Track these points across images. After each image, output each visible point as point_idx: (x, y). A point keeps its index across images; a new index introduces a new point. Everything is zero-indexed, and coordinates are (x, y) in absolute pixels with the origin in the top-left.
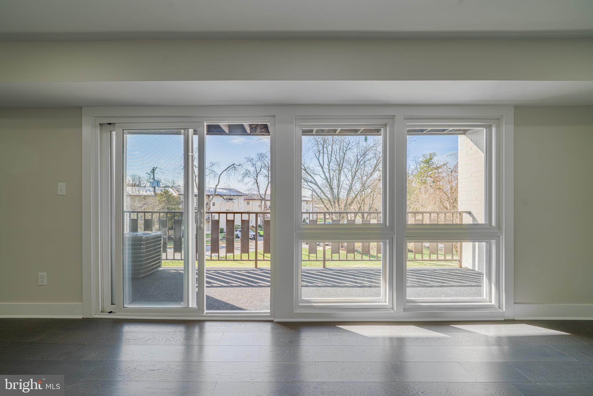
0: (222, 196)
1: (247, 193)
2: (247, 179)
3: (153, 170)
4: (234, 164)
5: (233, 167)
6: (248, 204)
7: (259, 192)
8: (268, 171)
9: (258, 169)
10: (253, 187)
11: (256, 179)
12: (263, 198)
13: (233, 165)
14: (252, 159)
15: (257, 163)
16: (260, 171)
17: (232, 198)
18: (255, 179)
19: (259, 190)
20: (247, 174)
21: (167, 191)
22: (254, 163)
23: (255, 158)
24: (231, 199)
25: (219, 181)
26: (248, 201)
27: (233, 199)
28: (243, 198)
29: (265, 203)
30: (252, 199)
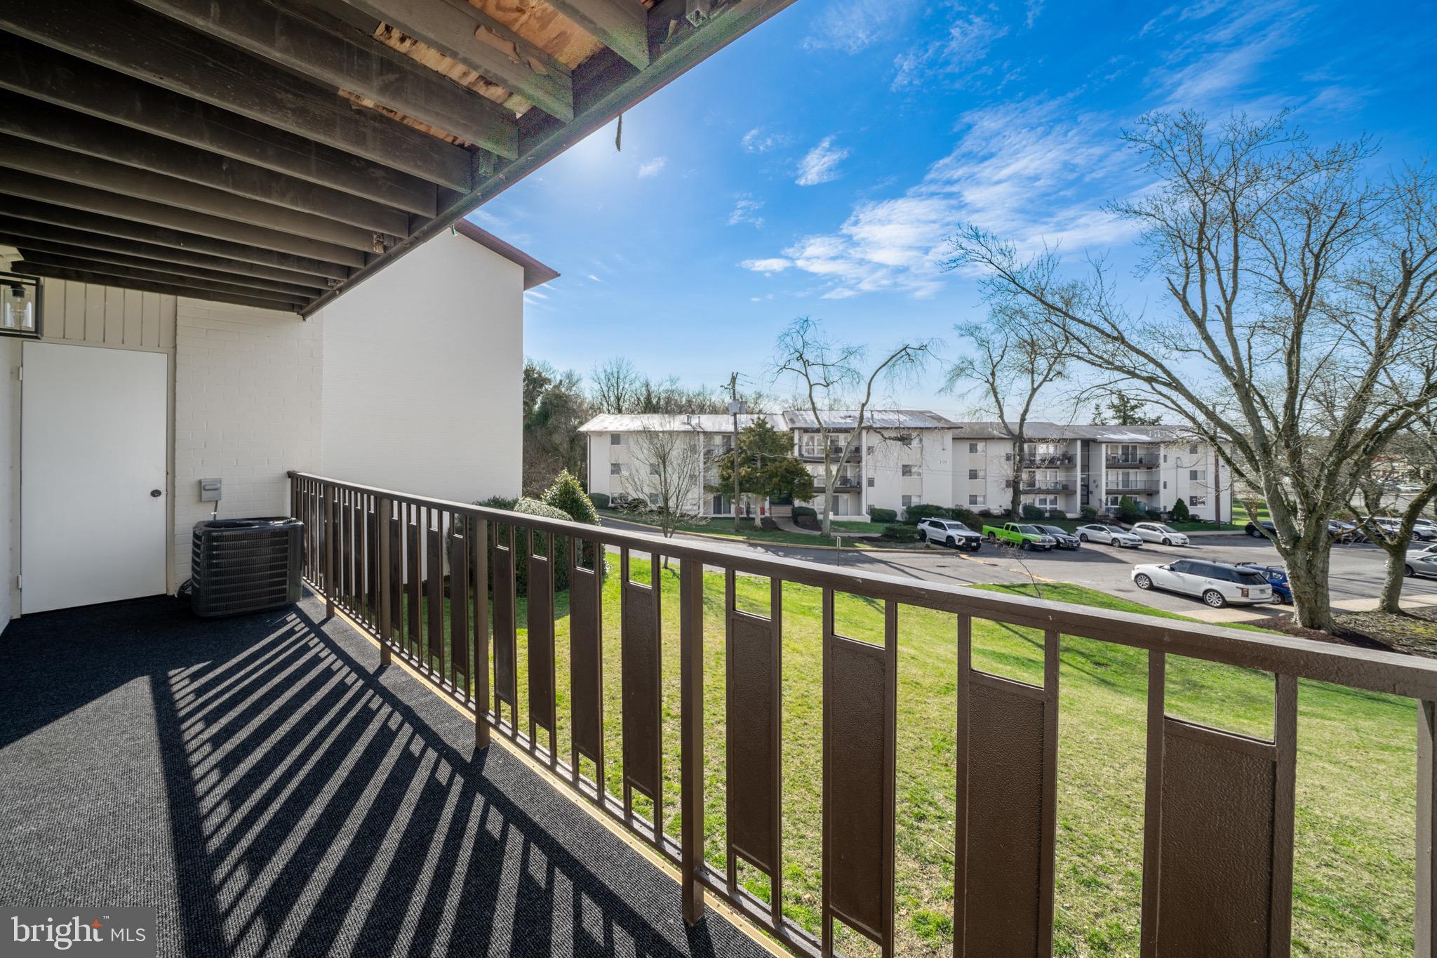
1: (966, 420)
2: (962, 384)
3: (734, 379)
5: (904, 354)
6: (973, 449)
7: (1001, 416)
8: (1031, 355)
9: (996, 355)
11: (991, 380)
12: (1013, 435)
14: (978, 328)
15: (992, 337)
16: (1003, 356)
18: (988, 381)
20: (962, 370)
21: (763, 421)
22: (984, 337)
25: (869, 394)
26: (974, 442)
28: (949, 436)
29: (1021, 449)
30: (989, 439)
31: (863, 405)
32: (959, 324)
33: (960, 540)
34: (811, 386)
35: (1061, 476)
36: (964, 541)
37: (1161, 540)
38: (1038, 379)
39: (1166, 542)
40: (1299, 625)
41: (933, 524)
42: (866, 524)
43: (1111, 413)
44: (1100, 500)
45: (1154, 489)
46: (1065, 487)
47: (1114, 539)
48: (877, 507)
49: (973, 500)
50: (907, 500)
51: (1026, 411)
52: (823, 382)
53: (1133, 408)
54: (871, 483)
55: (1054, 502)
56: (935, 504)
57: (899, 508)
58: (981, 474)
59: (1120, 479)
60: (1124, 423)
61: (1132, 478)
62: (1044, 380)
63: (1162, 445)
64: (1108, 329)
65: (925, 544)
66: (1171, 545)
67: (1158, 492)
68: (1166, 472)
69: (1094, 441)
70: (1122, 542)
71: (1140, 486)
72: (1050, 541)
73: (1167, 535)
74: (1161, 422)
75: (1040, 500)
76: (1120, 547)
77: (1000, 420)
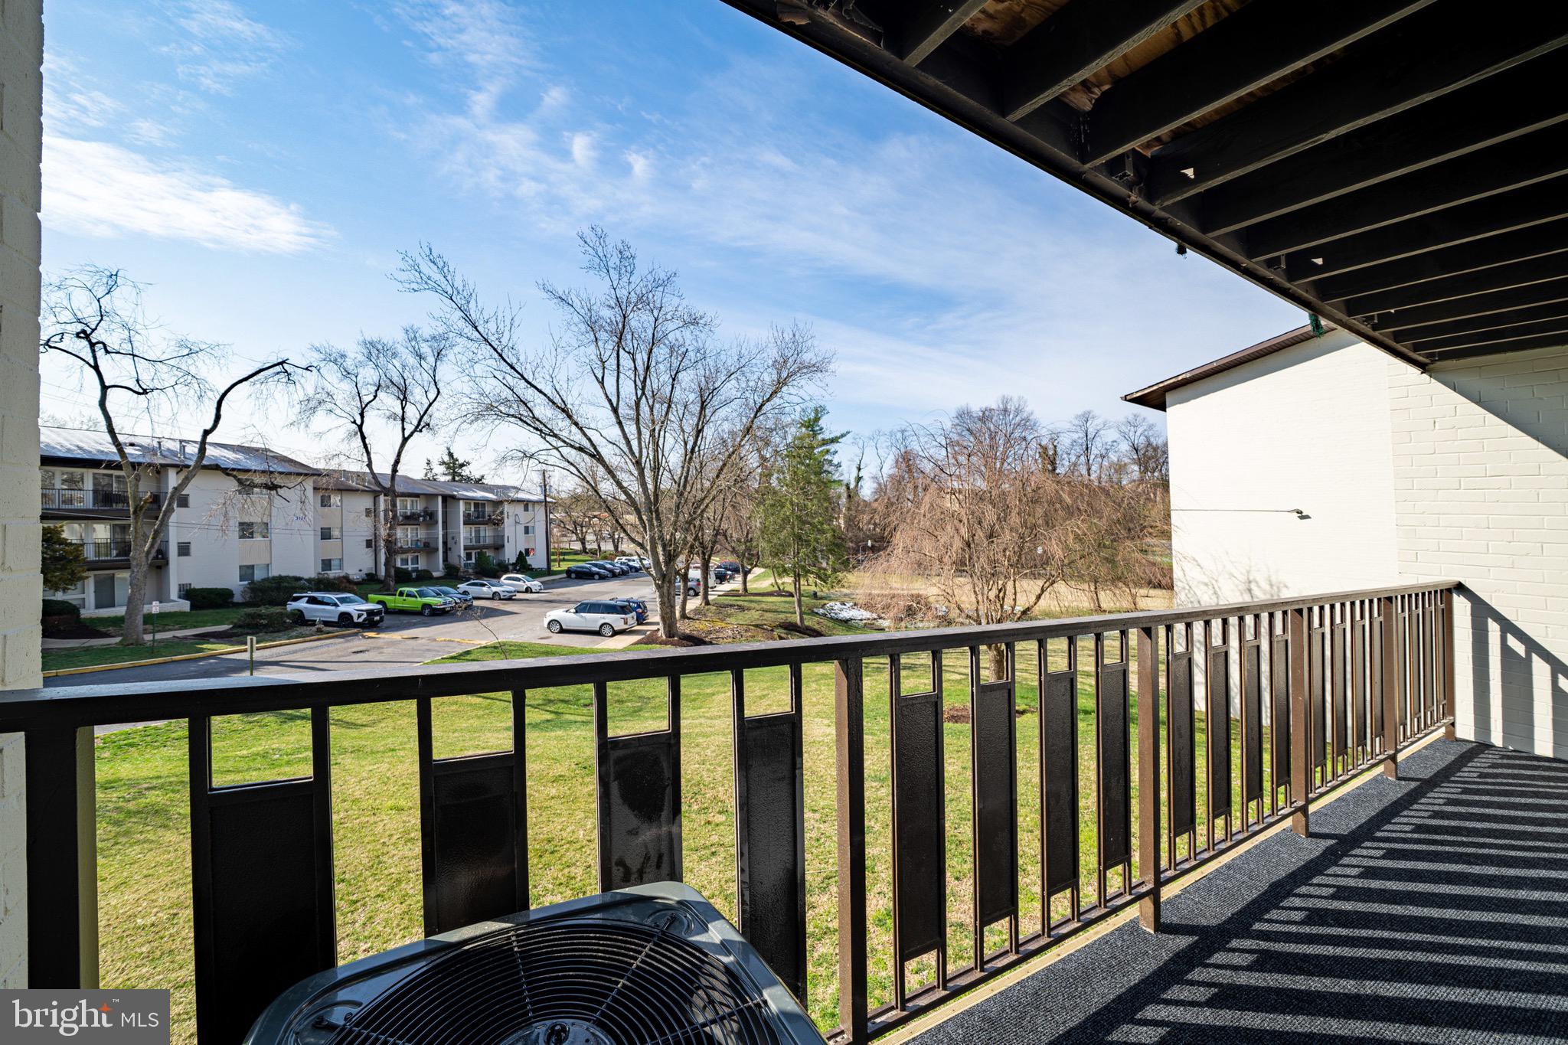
0: (235, 473)
2: (320, 421)
4: (284, 362)
5: (280, 370)
6: (325, 502)
7: (370, 465)
8: (402, 401)
9: (366, 393)
10: (344, 448)
11: (359, 422)
12: (384, 488)
13: (281, 363)
14: (343, 356)
15: (360, 370)
16: (375, 397)
17: (275, 482)
18: (354, 422)
19: (369, 459)
20: (321, 403)
22: (351, 369)
23: (354, 353)
24: (274, 487)
25: (218, 417)
27: (281, 487)
28: (309, 484)
29: (394, 505)
30: (344, 490)
31: (206, 433)
32: (317, 345)
33: (359, 616)
34: (105, 388)
35: (422, 533)
36: (365, 616)
37: (524, 589)
38: (409, 429)
39: (528, 590)
40: (664, 637)
41: (312, 600)
42: (183, 614)
43: (442, 469)
44: (459, 556)
45: (500, 543)
46: (427, 545)
47: (495, 593)
48: (196, 585)
49: (327, 564)
50: (246, 572)
51: (397, 462)
52: (133, 384)
53: (462, 465)
54: (184, 550)
55: (415, 560)
56: (291, 574)
57: (232, 581)
58: (336, 533)
59: (473, 535)
60: (453, 480)
61: (482, 534)
62: (415, 431)
63: (506, 503)
64: (558, 400)
65: (314, 629)
66: (531, 592)
67: (503, 546)
68: (509, 529)
69: (453, 497)
70: (502, 594)
71: (489, 541)
72: (450, 603)
73: (529, 584)
74: (483, 481)
75: (402, 560)
76: (500, 599)
77: (368, 470)
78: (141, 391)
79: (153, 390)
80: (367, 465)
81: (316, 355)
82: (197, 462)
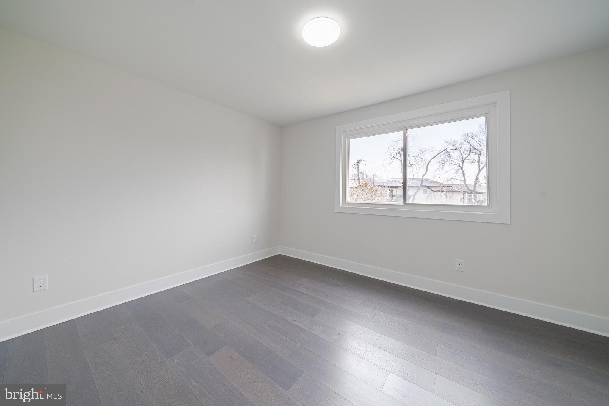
3: (358, 163)
8: (479, 155)
10: (455, 176)
11: (461, 166)
12: (471, 190)
13: (446, 149)
15: (463, 146)
16: (468, 155)
18: (459, 166)
19: (465, 179)
23: (460, 140)
25: (427, 170)
31: (423, 175)
51: (477, 180)
77: (464, 184)
78: (410, 165)
79: (413, 165)
80: (464, 182)
81: (447, 144)
82: (421, 185)
